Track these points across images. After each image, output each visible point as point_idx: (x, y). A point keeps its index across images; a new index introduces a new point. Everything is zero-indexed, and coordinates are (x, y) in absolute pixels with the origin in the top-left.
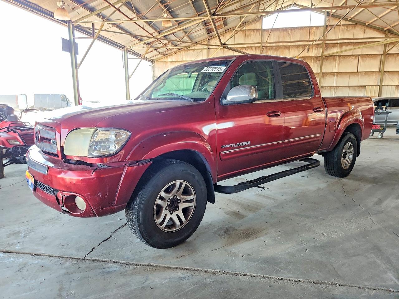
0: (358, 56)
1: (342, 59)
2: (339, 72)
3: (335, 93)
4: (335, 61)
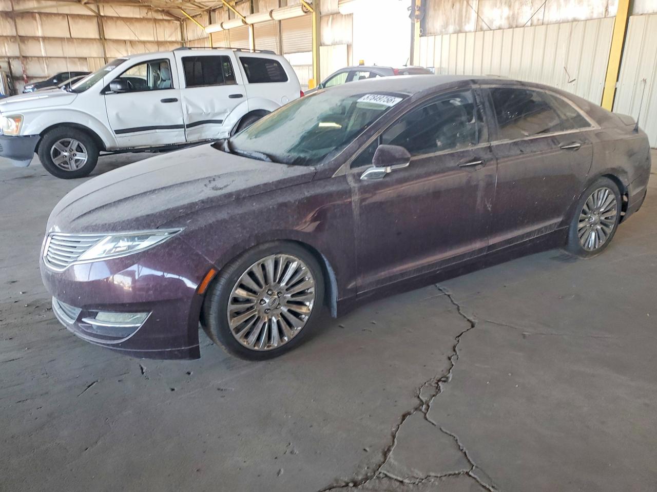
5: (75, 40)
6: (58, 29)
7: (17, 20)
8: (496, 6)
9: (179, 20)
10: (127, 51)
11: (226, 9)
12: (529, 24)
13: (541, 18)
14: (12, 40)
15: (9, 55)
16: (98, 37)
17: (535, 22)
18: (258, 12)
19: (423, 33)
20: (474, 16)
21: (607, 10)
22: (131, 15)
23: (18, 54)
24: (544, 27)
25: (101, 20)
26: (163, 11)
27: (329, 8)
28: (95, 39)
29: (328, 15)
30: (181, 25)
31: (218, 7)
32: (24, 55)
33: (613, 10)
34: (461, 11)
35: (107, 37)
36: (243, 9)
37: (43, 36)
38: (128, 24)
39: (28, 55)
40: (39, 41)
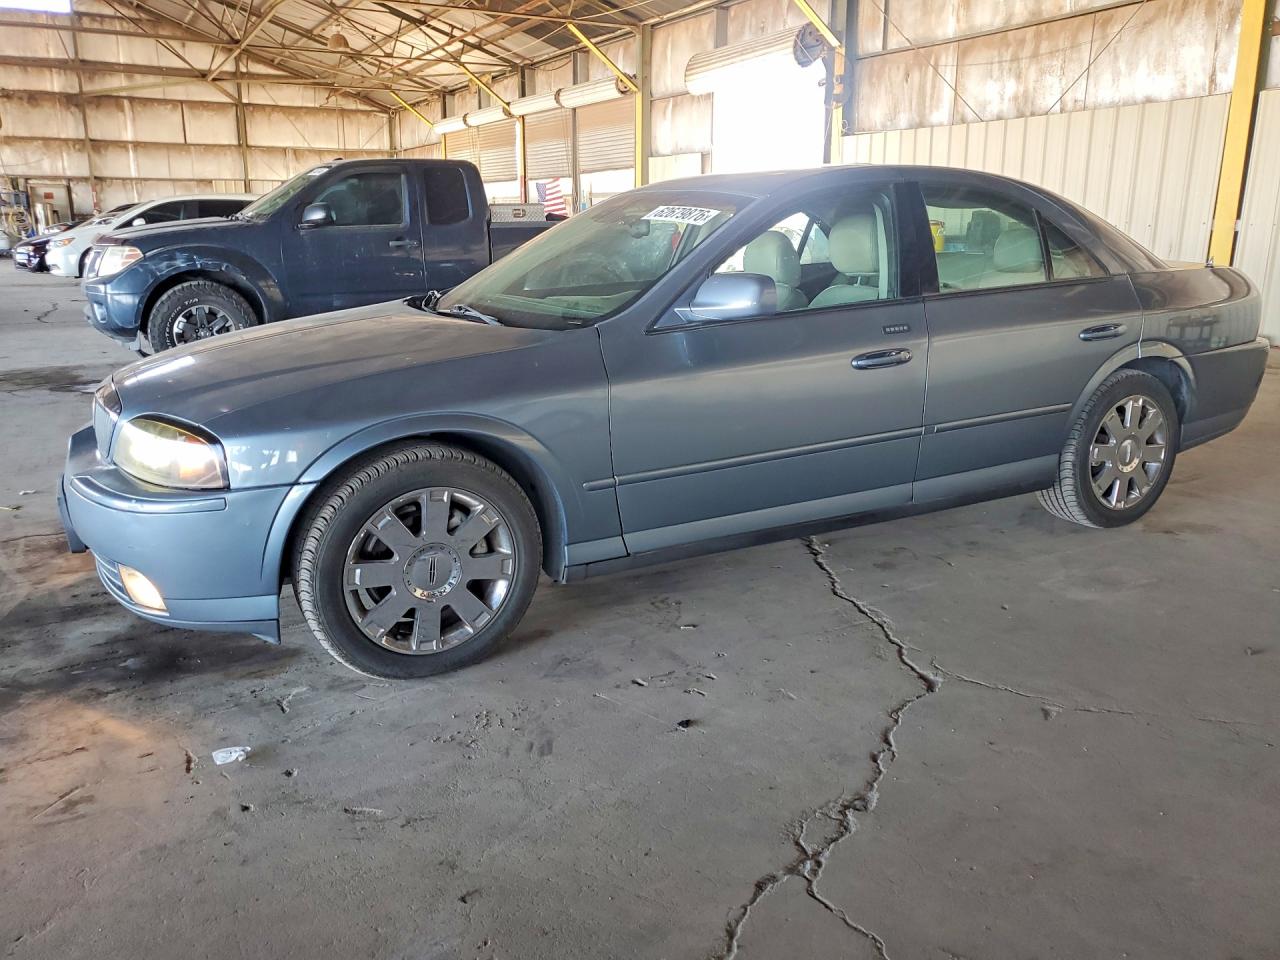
0: (179, 105)
1: (139, 109)
2: (139, 140)
3: (139, 194)
4: (123, 111)
5: (192, 147)
6: (163, 127)
7: (88, 111)
8: (991, 77)
9: (386, 112)
10: (287, 168)
11: (474, 89)
12: (1057, 107)
13: (1080, 96)
14: (77, 147)
15: (69, 173)
16: (235, 142)
17: (1070, 105)
18: (534, 92)
19: (849, 129)
20: (947, 94)
21: (1212, 81)
22: (298, 103)
23: (85, 173)
24: (1087, 113)
25: (242, 111)
26: (357, 96)
27: (669, 82)
28: (230, 146)
29: (665, 98)
30: (391, 121)
31: (460, 86)
32: (97, 174)
33: (1226, 81)
34: (922, 87)
35: (251, 142)
36: (506, 88)
37: (134, 140)
38: (292, 118)
39: (105, 173)
40: (127, 150)
